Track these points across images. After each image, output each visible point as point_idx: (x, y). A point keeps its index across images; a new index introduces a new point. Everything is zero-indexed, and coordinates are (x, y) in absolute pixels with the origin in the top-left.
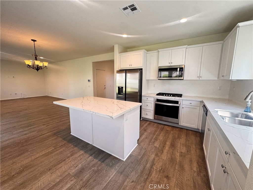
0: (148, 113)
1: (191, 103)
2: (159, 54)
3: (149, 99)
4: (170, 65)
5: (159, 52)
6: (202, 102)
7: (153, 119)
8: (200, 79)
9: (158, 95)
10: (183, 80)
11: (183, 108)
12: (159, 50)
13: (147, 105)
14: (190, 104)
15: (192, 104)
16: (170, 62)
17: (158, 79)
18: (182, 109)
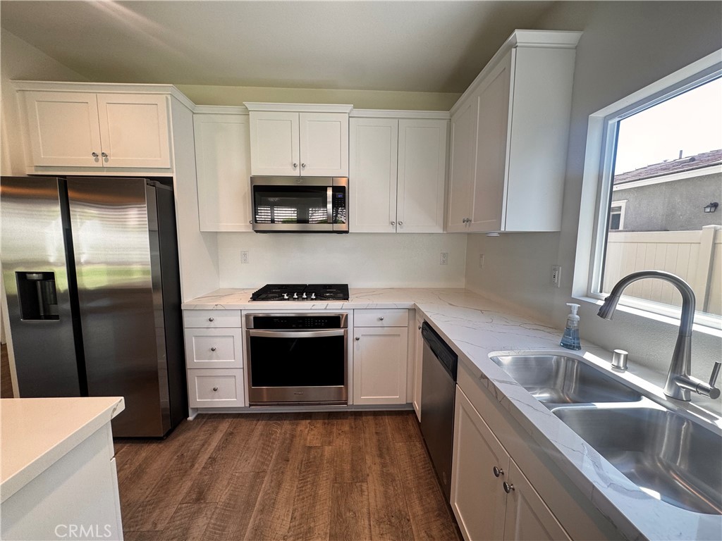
0: (218, 383)
1: (382, 319)
2: (248, 122)
3: (220, 320)
4: (296, 173)
5: (246, 113)
6: (414, 311)
7: (247, 405)
8: (399, 230)
9: (258, 296)
10: (347, 232)
11: (358, 339)
12: (250, 105)
13: (213, 350)
14: (380, 323)
15: (385, 323)
16: (298, 163)
17: (257, 231)
18: (356, 342)
